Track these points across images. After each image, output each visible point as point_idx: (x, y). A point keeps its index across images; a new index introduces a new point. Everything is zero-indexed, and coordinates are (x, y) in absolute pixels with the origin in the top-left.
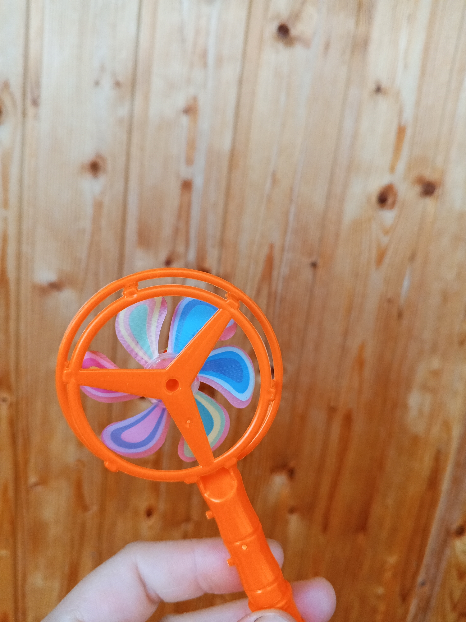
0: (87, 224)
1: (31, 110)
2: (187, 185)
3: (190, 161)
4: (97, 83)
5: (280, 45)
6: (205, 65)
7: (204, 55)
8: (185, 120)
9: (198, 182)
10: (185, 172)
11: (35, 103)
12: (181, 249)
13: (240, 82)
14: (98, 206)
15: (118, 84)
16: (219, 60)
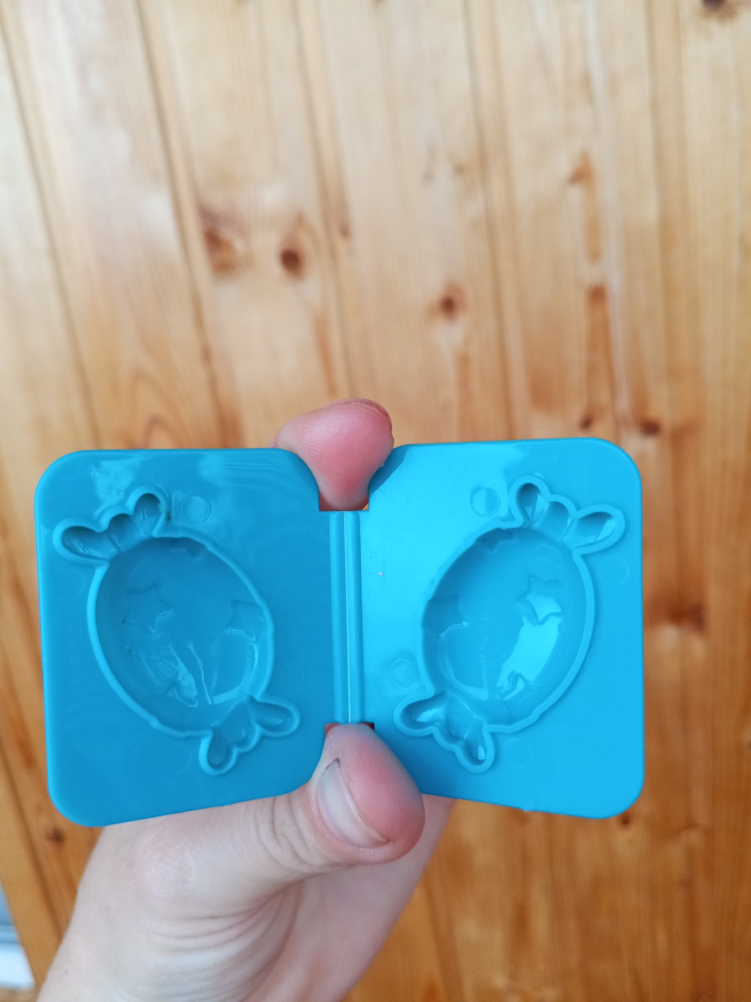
0: (451, 393)
1: (341, 245)
2: (597, 295)
3: (595, 255)
4: (428, 177)
5: (714, 25)
6: (590, 97)
7: (586, 82)
8: (575, 194)
9: (615, 284)
10: (590, 275)
11: (345, 232)
12: (603, 397)
13: (655, 106)
14: (464, 361)
15: (459, 170)
16: (613, 83)
